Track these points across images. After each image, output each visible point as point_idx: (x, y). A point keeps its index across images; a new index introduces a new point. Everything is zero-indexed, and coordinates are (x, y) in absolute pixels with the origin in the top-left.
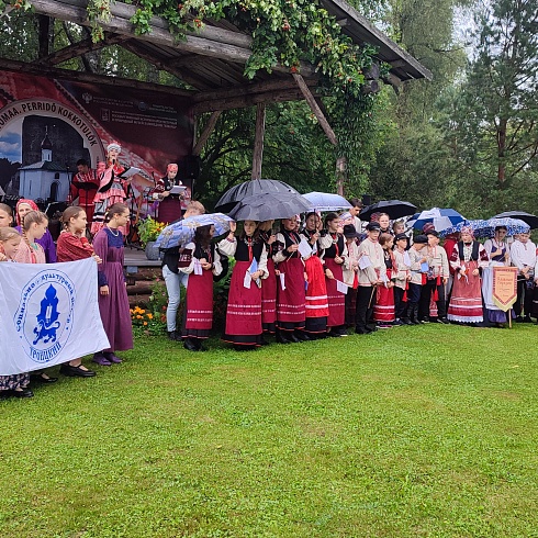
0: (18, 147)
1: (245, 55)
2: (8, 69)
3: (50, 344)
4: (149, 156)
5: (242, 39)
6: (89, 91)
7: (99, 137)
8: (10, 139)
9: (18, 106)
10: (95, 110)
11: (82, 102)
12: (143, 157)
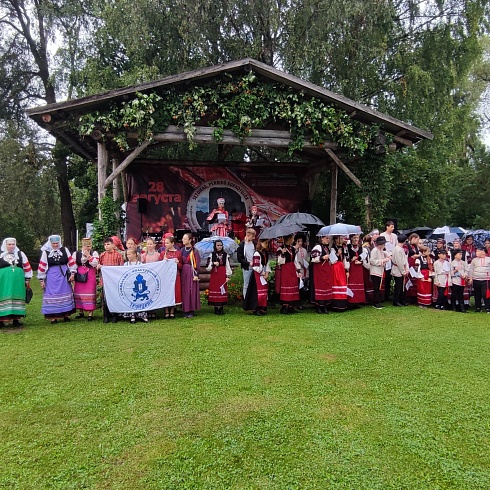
0: (207, 204)
1: (286, 143)
2: (202, 166)
3: (145, 300)
4: (280, 203)
5: (285, 134)
6: (246, 172)
7: (250, 195)
8: (203, 201)
9: (207, 184)
10: (247, 181)
11: (241, 178)
12: (276, 204)
